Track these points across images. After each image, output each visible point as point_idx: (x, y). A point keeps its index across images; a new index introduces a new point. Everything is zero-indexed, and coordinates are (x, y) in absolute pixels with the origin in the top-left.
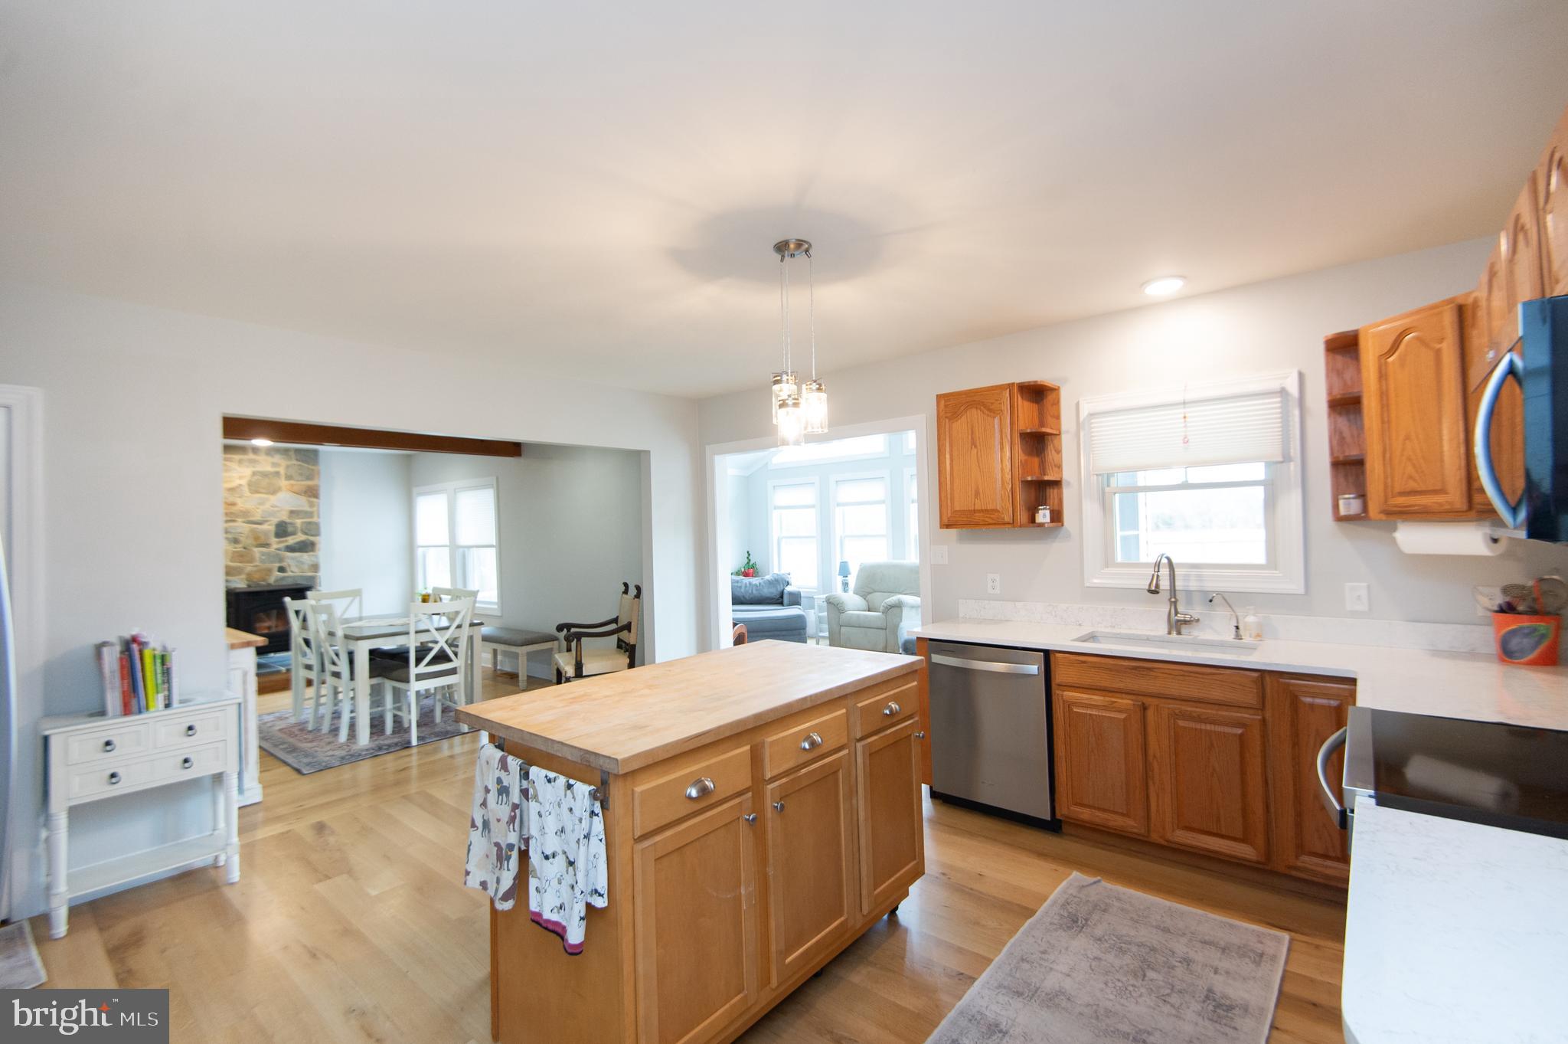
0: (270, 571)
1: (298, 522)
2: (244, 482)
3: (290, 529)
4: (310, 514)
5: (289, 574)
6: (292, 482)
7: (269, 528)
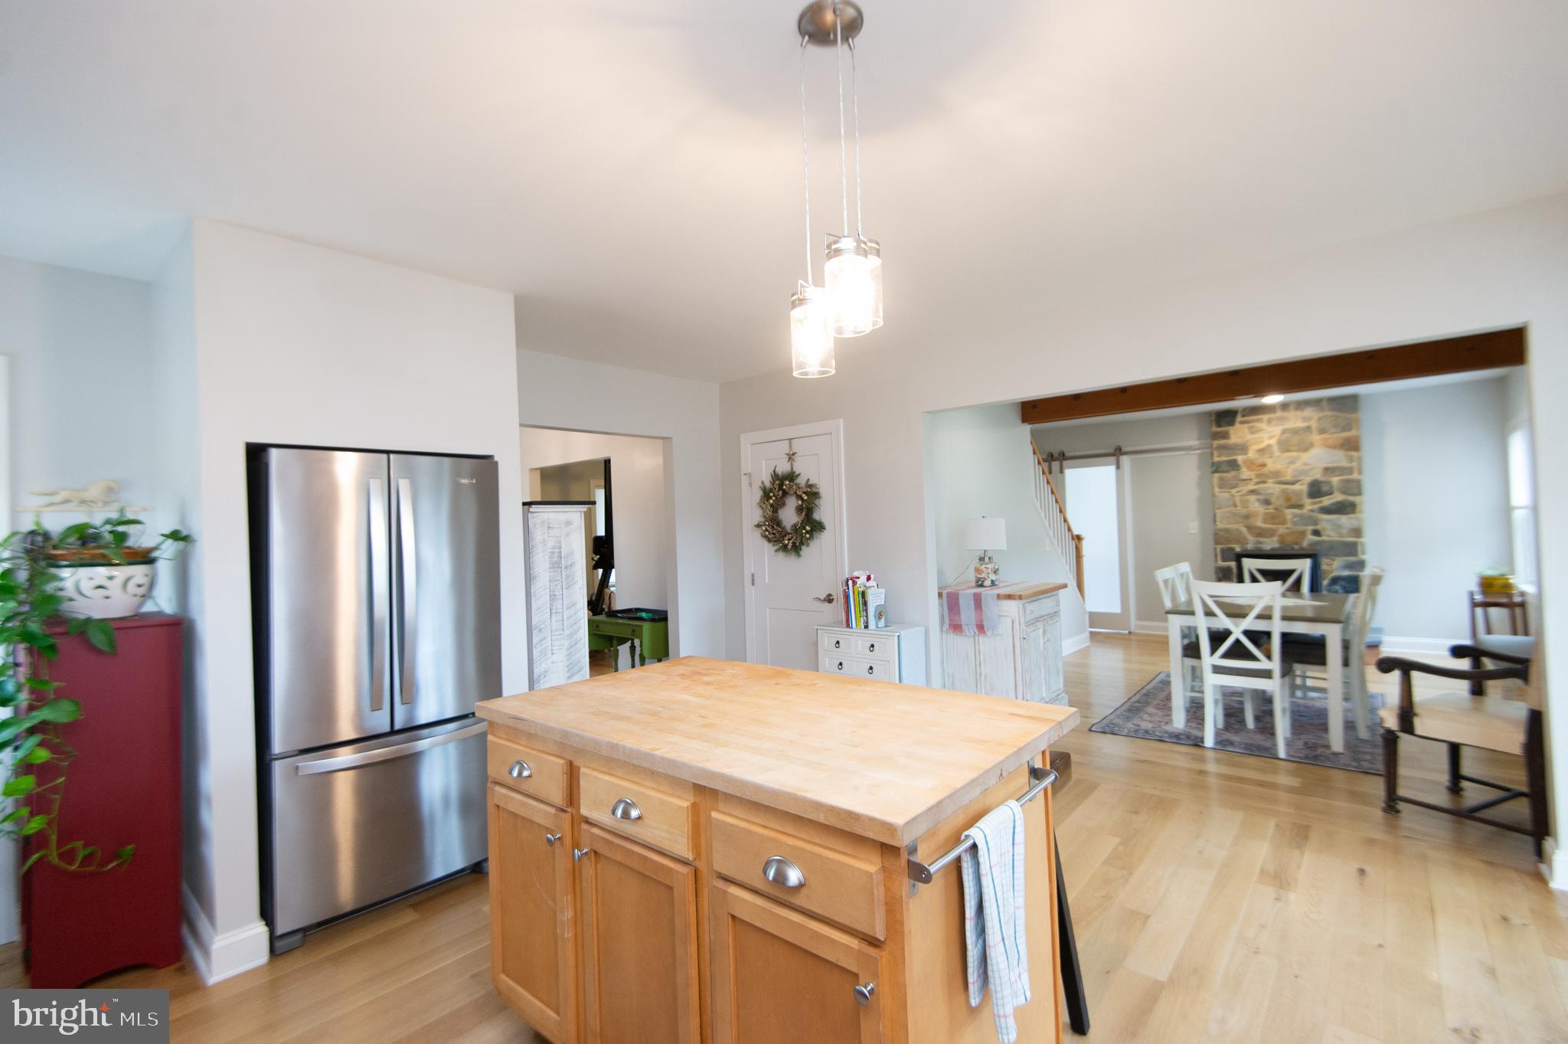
0: (1303, 534)
1: (1335, 480)
2: (1273, 442)
3: (1325, 489)
4: (1350, 471)
5: (1324, 538)
6: (1325, 436)
7: (1302, 487)
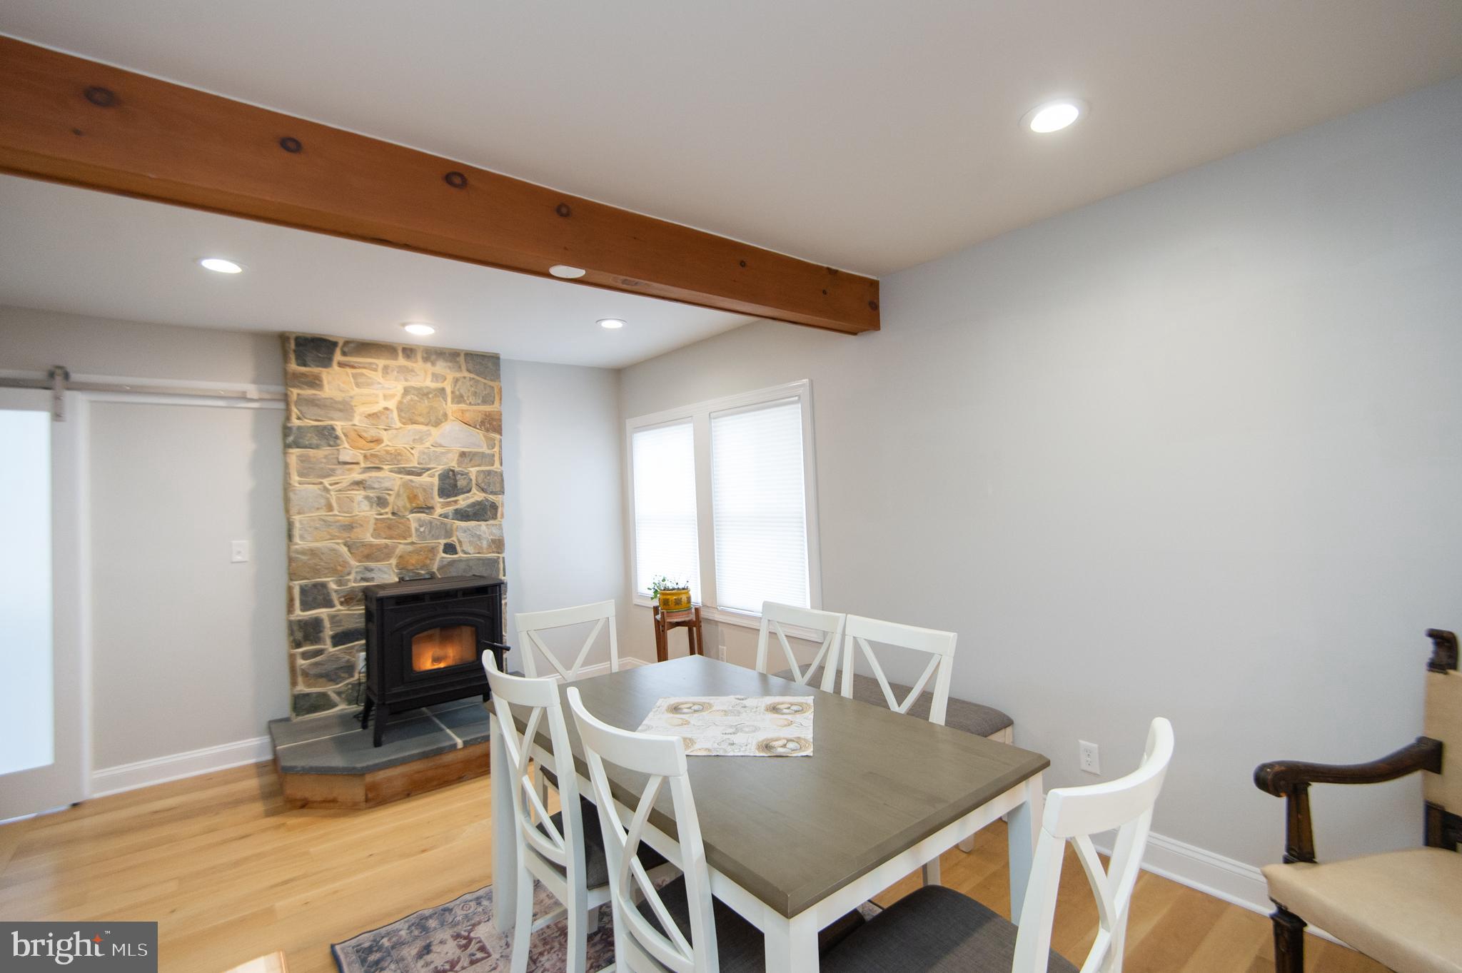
0: (433, 550)
1: (473, 471)
2: (392, 404)
3: (461, 483)
4: (490, 459)
5: (461, 555)
6: (463, 406)
7: (431, 480)
